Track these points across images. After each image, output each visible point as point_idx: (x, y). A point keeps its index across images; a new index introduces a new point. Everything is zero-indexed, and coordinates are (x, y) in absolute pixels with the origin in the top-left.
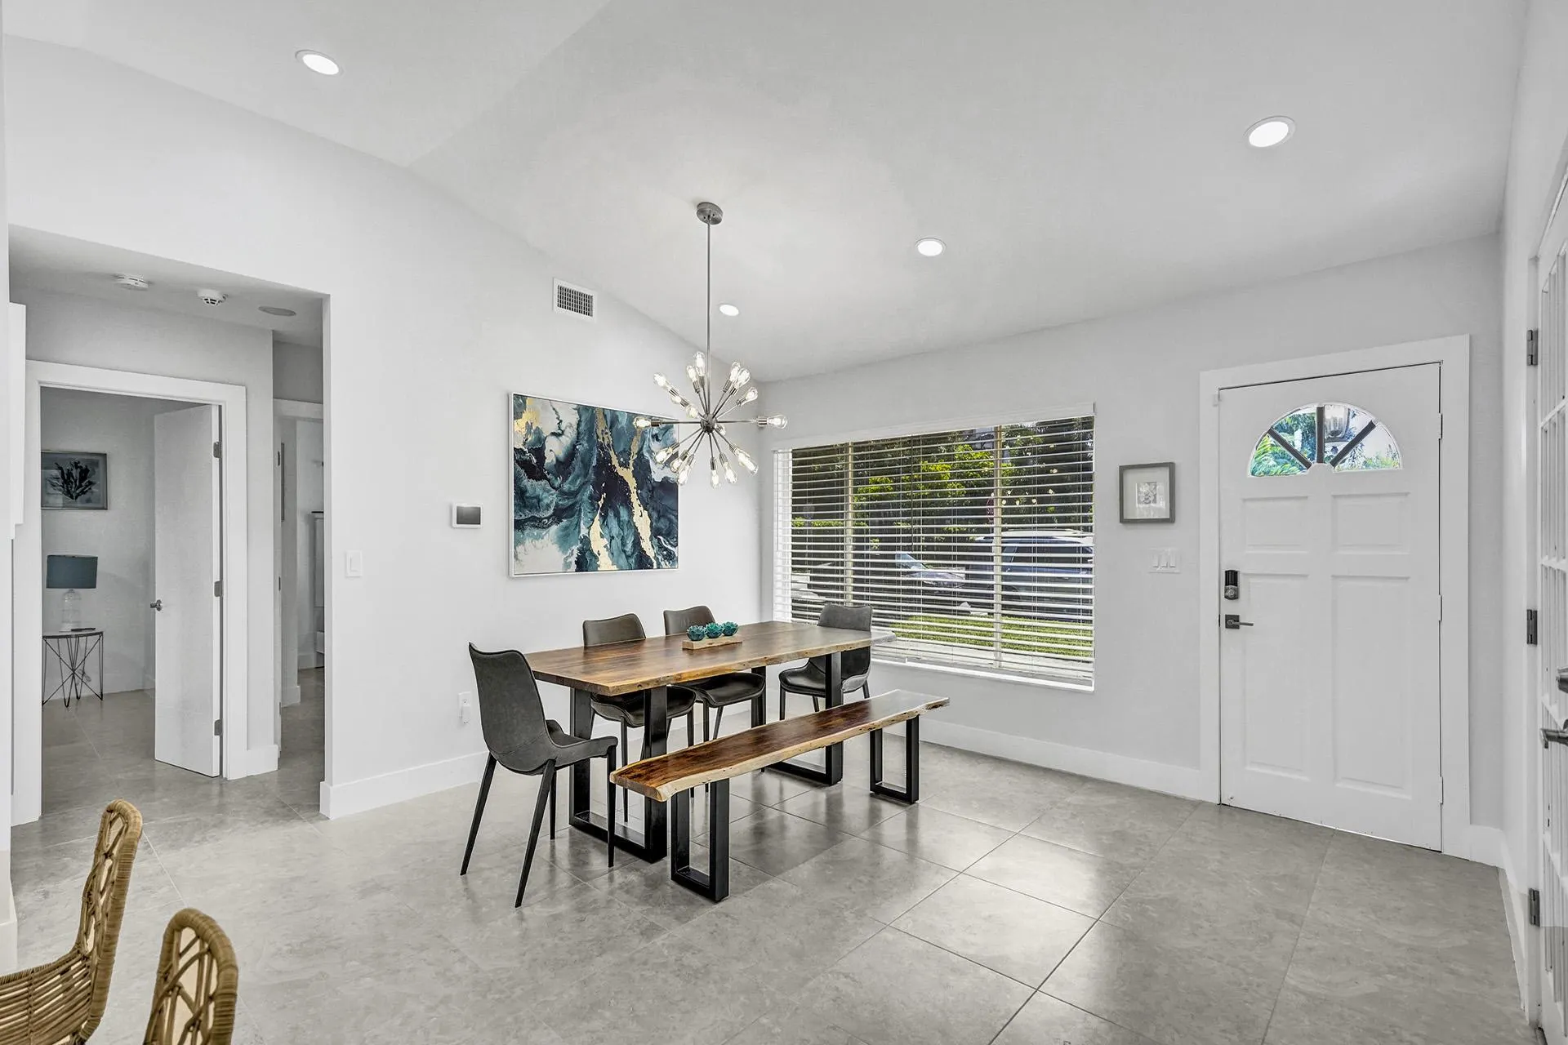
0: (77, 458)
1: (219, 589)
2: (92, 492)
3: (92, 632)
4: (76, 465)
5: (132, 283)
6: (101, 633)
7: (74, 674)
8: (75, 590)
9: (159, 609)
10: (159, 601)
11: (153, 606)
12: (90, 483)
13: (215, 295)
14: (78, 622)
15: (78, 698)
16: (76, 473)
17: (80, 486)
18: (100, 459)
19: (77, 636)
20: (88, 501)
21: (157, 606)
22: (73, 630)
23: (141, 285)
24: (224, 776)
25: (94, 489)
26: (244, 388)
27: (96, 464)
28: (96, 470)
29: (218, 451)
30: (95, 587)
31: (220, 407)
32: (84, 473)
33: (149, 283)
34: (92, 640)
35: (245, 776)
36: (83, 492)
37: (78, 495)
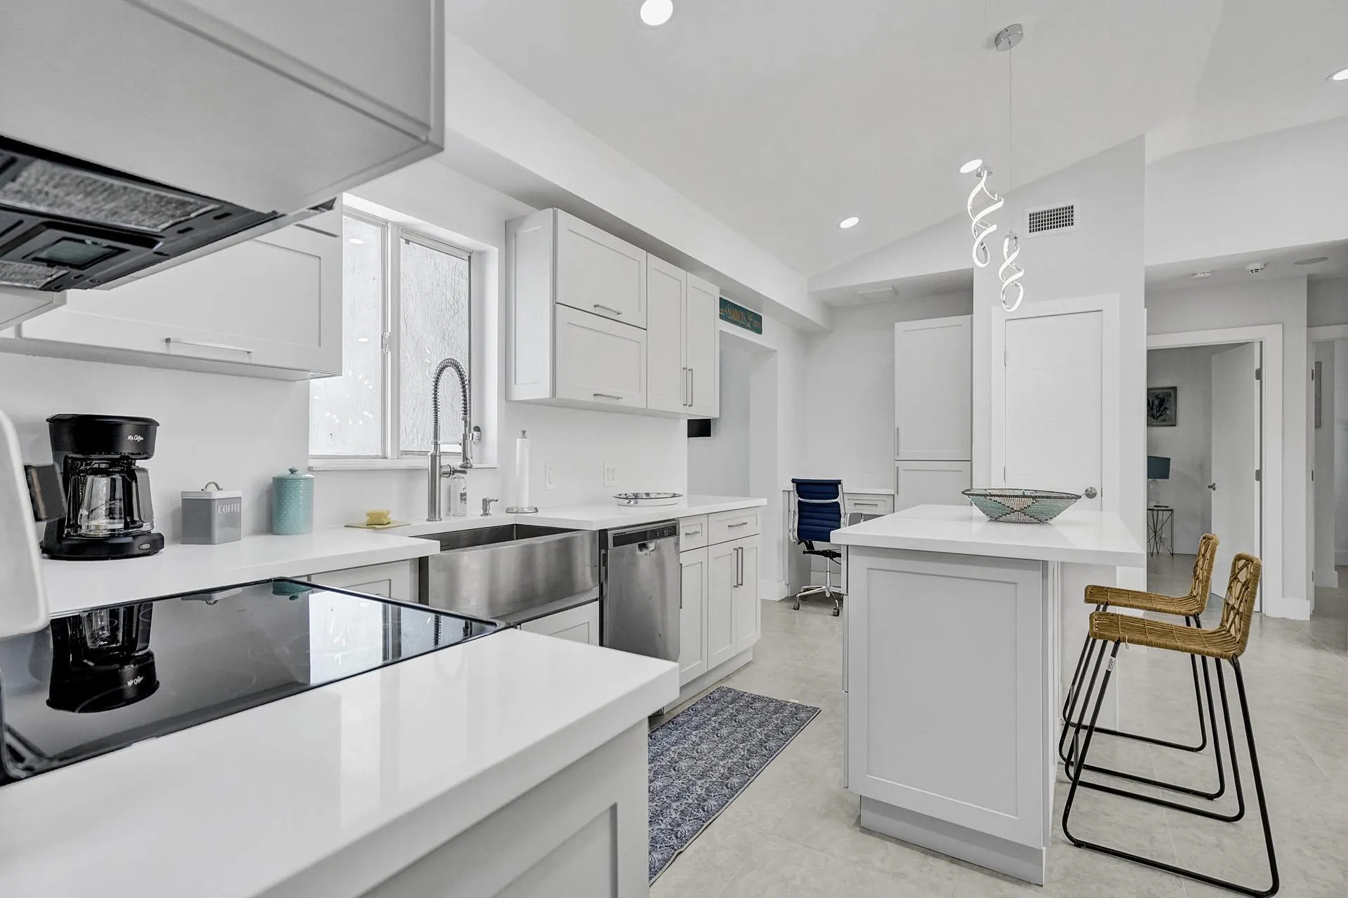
0: (1157, 392)
1: (1259, 475)
2: (1167, 415)
3: (1167, 509)
4: (1157, 397)
5: (1202, 275)
6: (1172, 510)
7: (1155, 535)
8: (1157, 480)
9: (1214, 489)
10: (1214, 484)
11: (1210, 487)
12: (1166, 408)
13: (1258, 266)
14: (1158, 502)
15: (1158, 553)
16: (1156, 402)
17: (1159, 411)
18: (1172, 392)
19: (1158, 510)
20: (1165, 420)
21: (1213, 487)
22: (1155, 506)
23: (1207, 275)
24: (1263, 612)
25: (1168, 412)
26: (1281, 325)
27: (1169, 395)
28: (1170, 399)
29: (1259, 375)
30: (1168, 478)
31: (1261, 342)
32: (1162, 402)
33: (1212, 272)
34: (1167, 514)
35: (1280, 617)
36: (1161, 415)
37: (1158, 417)
